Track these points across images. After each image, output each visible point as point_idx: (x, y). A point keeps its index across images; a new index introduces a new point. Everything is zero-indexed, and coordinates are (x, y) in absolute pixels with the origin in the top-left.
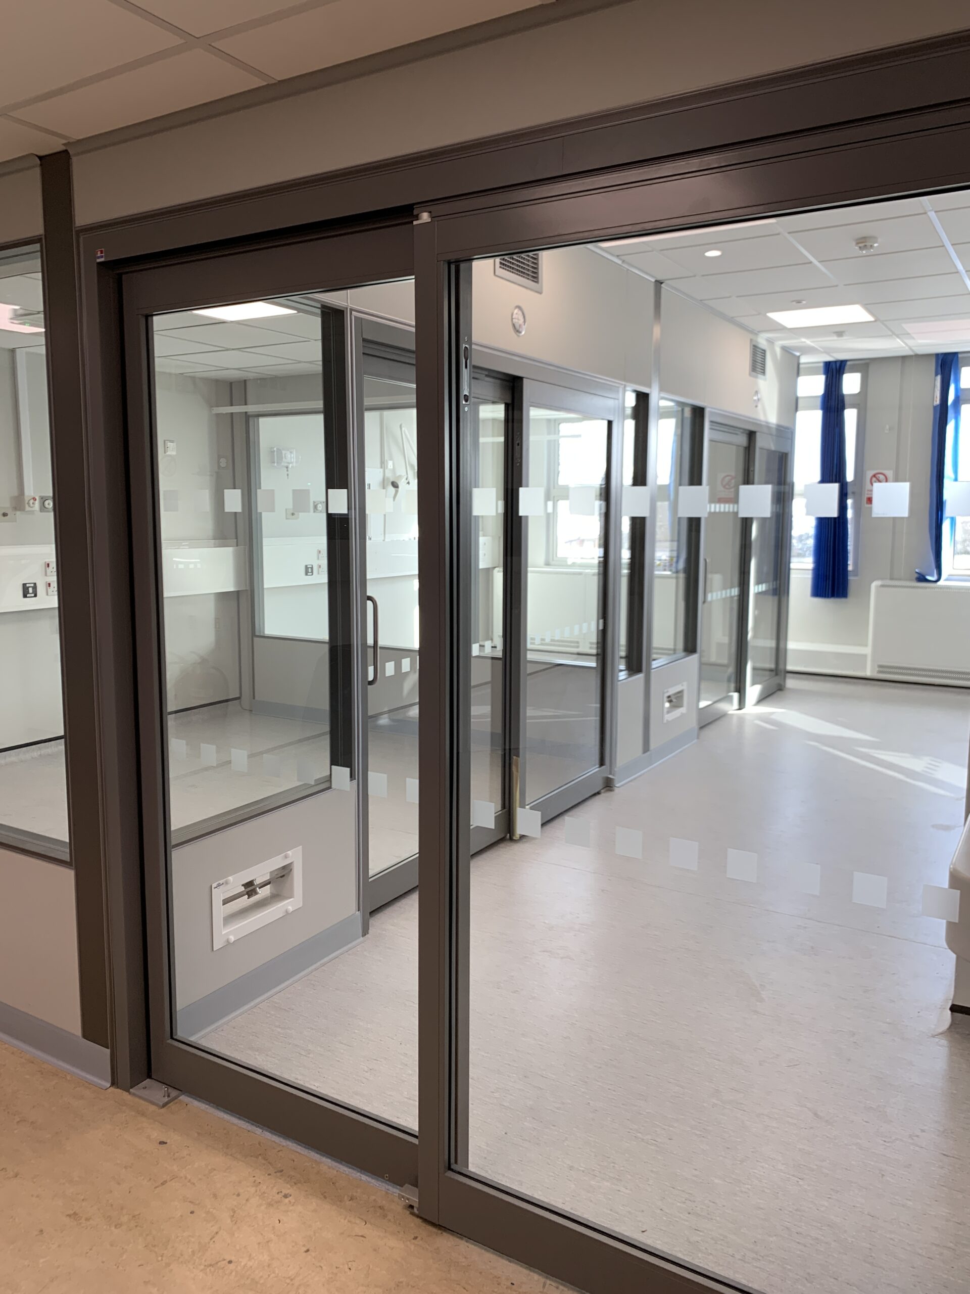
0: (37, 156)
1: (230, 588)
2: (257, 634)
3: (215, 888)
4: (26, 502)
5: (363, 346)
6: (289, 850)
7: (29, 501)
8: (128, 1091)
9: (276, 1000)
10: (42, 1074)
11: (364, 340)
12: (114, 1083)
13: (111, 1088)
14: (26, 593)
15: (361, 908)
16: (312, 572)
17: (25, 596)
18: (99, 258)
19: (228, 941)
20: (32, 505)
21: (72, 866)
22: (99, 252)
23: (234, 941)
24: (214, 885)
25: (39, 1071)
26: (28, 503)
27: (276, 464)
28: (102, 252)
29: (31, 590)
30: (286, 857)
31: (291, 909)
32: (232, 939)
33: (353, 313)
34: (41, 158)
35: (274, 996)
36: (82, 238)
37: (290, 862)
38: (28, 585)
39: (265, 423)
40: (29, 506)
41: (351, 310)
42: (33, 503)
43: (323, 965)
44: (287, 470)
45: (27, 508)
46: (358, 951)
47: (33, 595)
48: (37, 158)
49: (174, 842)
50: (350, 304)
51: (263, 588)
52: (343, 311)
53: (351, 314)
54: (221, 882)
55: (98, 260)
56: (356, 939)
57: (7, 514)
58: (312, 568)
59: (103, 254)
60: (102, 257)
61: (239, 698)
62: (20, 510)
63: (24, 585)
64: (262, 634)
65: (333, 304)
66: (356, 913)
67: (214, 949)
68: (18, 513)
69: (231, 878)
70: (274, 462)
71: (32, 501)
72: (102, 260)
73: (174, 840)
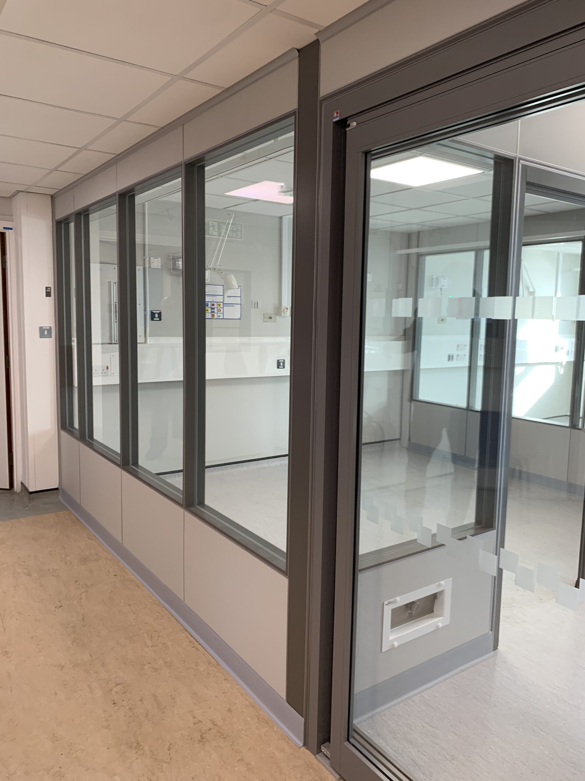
0: (297, 49)
1: (399, 368)
2: (414, 398)
3: (386, 605)
4: (283, 310)
5: (526, 188)
6: (442, 580)
7: (284, 310)
8: (315, 755)
9: (425, 696)
10: (258, 719)
11: (528, 183)
12: (305, 744)
13: (303, 748)
14: (278, 366)
15: (493, 629)
16: (452, 359)
17: (278, 368)
18: (335, 118)
19: (393, 645)
20: (285, 312)
21: (287, 576)
22: (335, 114)
23: (398, 646)
24: (386, 603)
25: (257, 716)
26: (284, 311)
27: (434, 287)
28: (337, 113)
29: (282, 364)
30: (440, 585)
31: (440, 625)
32: (396, 644)
33: (521, 161)
34: (299, 51)
35: (424, 692)
36: (324, 105)
37: (443, 589)
38: (280, 361)
39: (429, 261)
40: (284, 313)
41: (520, 159)
42: (286, 311)
43: (463, 671)
44: (441, 291)
45: (283, 314)
46: (490, 664)
47: (283, 367)
48: (296, 51)
49: (360, 568)
50: (519, 155)
51: (419, 369)
52: (513, 160)
53: (519, 162)
54: (391, 600)
55: (334, 120)
56: (487, 653)
57: (271, 317)
58: (453, 356)
59: (338, 115)
60: (337, 116)
61: (399, 439)
62: (279, 315)
63: (278, 361)
64: (417, 399)
65: (506, 155)
66: (489, 632)
67: (383, 651)
68: (278, 317)
69: (398, 598)
70: (432, 286)
71: (285, 310)
72: (338, 119)
73: (361, 565)
